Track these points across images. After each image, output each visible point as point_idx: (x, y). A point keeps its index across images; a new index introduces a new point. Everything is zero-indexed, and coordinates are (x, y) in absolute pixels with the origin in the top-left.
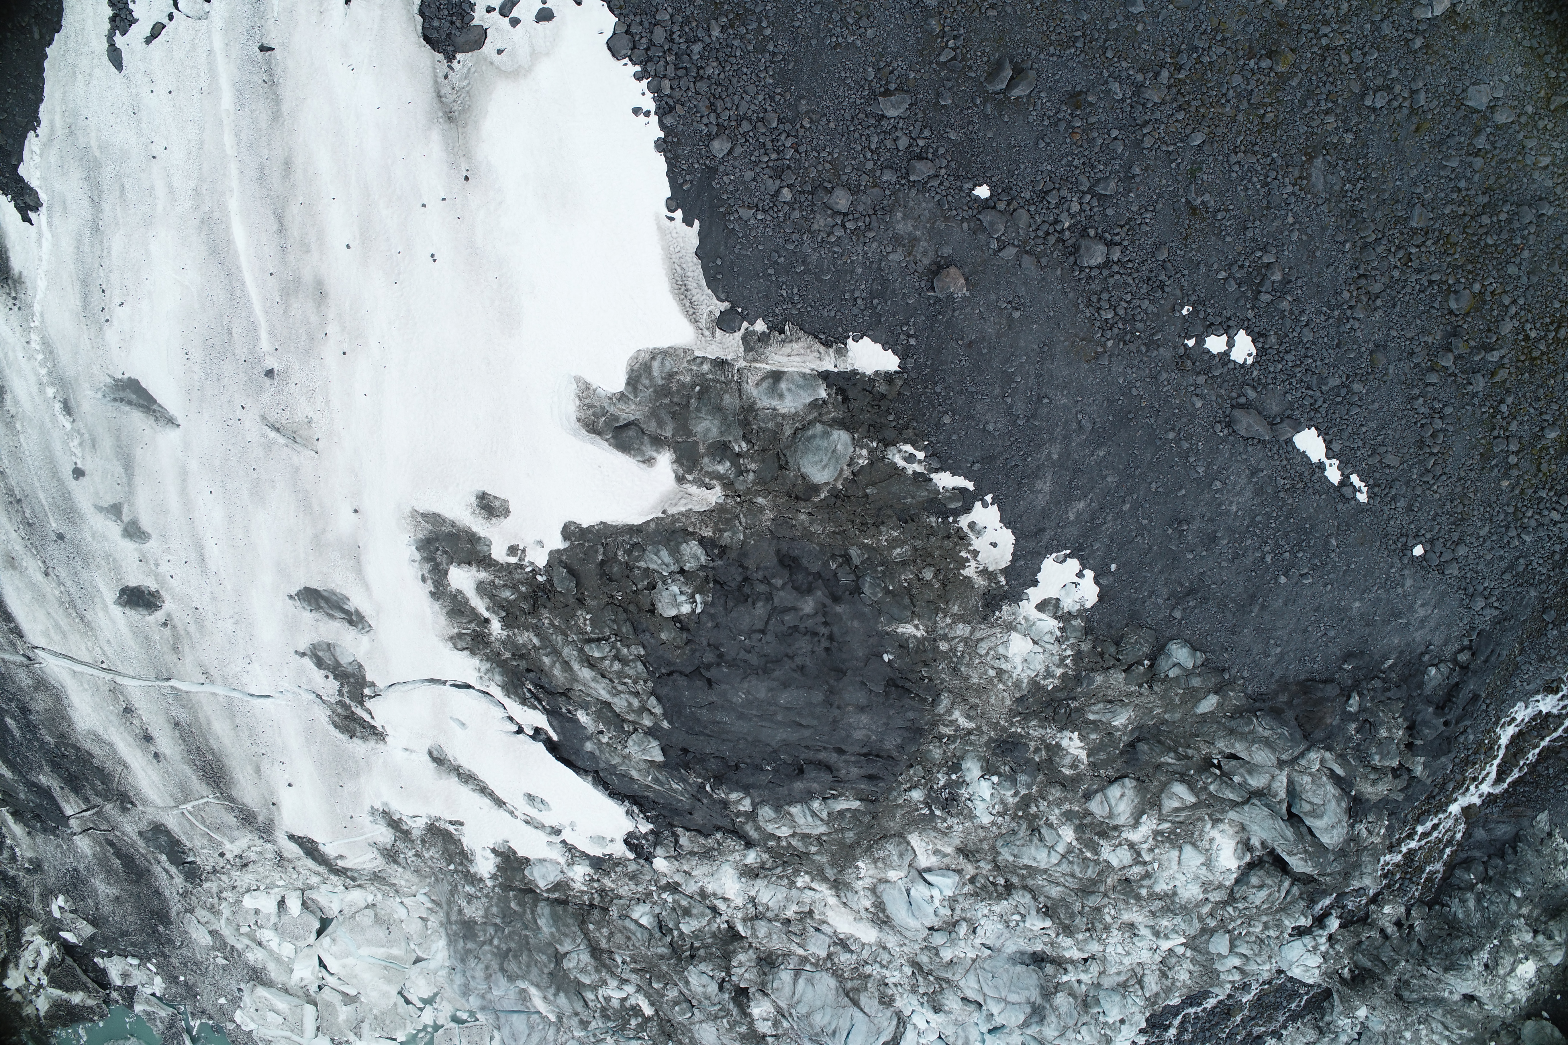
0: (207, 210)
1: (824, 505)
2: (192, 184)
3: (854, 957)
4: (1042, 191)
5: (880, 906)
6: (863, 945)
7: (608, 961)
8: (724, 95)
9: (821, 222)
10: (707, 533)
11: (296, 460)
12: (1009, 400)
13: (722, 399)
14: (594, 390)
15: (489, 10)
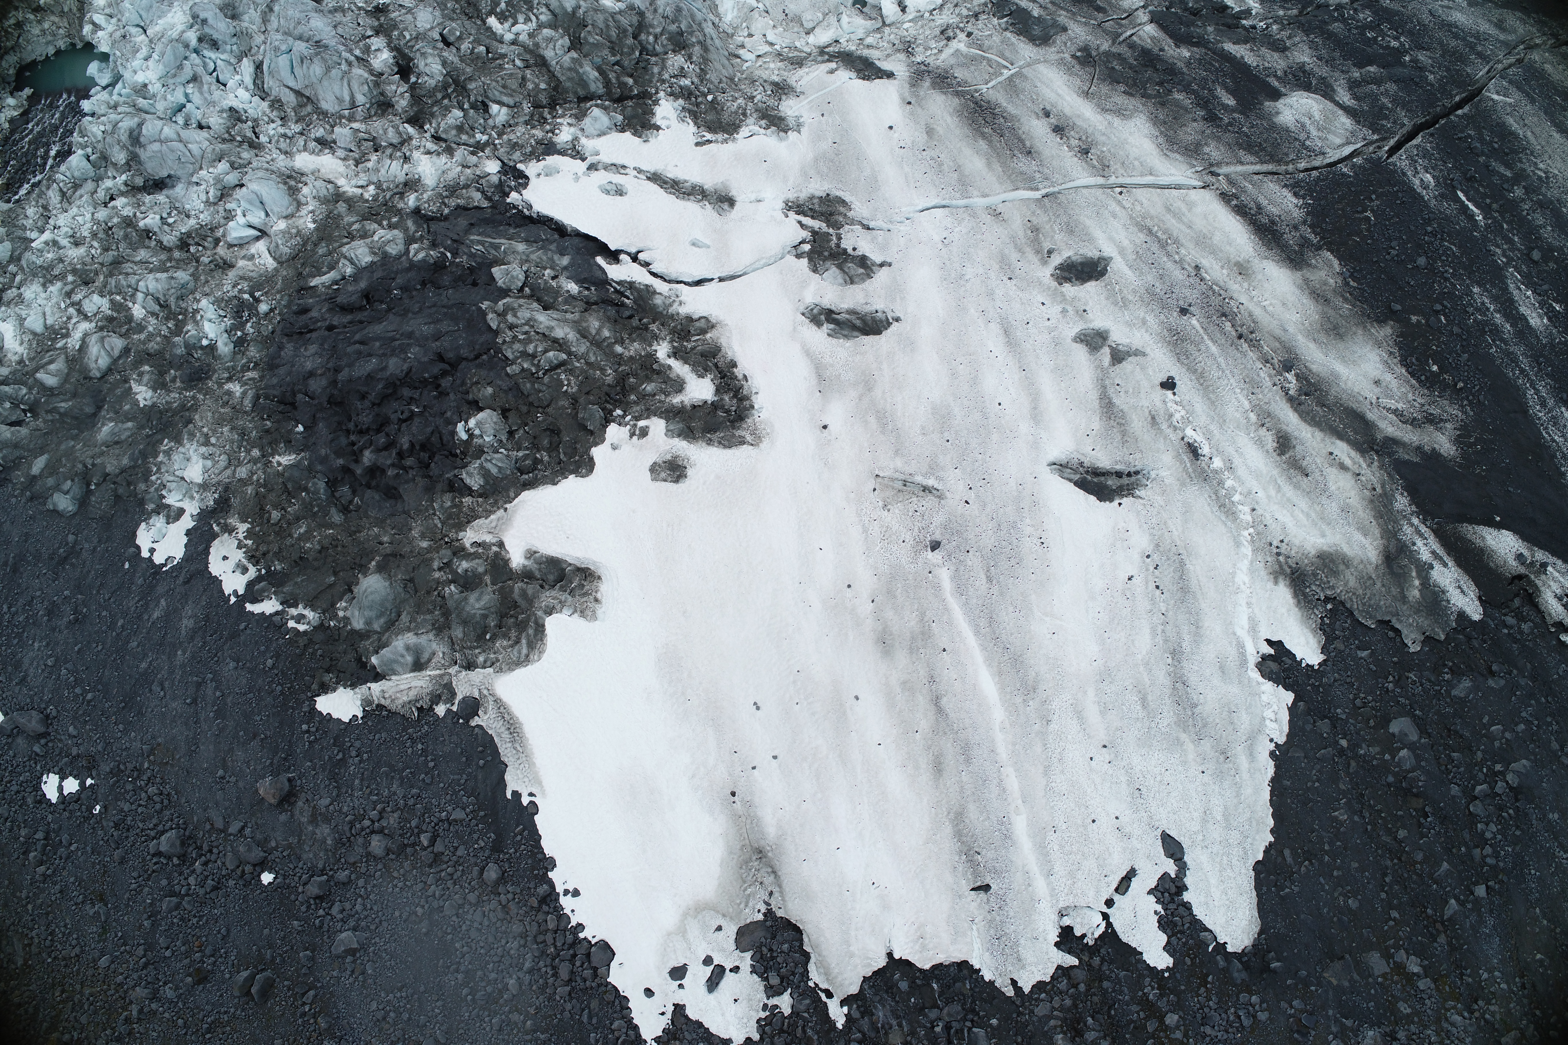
0: (1031, 703)
1: (368, 555)
2: (1053, 726)
3: (312, 136)
4: (221, 889)
5: (293, 191)
6: (305, 150)
7: (528, 57)
8: (499, 924)
9: (392, 820)
10: (467, 500)
11: (899, 463)
12: (218, 694)
13: (464, 632)
14: (575, 611)
15: (736, 969)
